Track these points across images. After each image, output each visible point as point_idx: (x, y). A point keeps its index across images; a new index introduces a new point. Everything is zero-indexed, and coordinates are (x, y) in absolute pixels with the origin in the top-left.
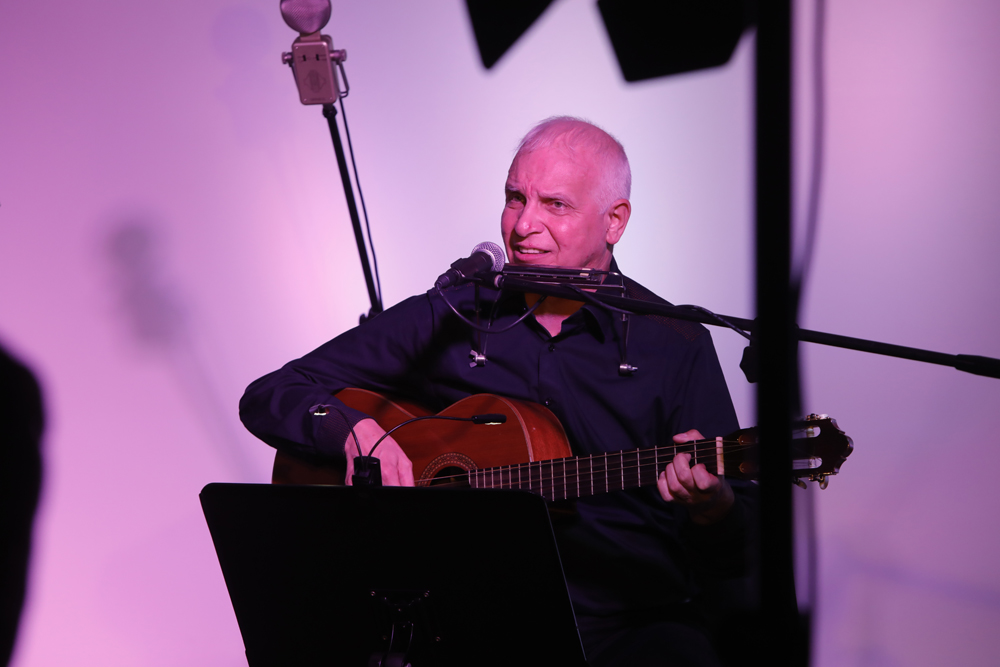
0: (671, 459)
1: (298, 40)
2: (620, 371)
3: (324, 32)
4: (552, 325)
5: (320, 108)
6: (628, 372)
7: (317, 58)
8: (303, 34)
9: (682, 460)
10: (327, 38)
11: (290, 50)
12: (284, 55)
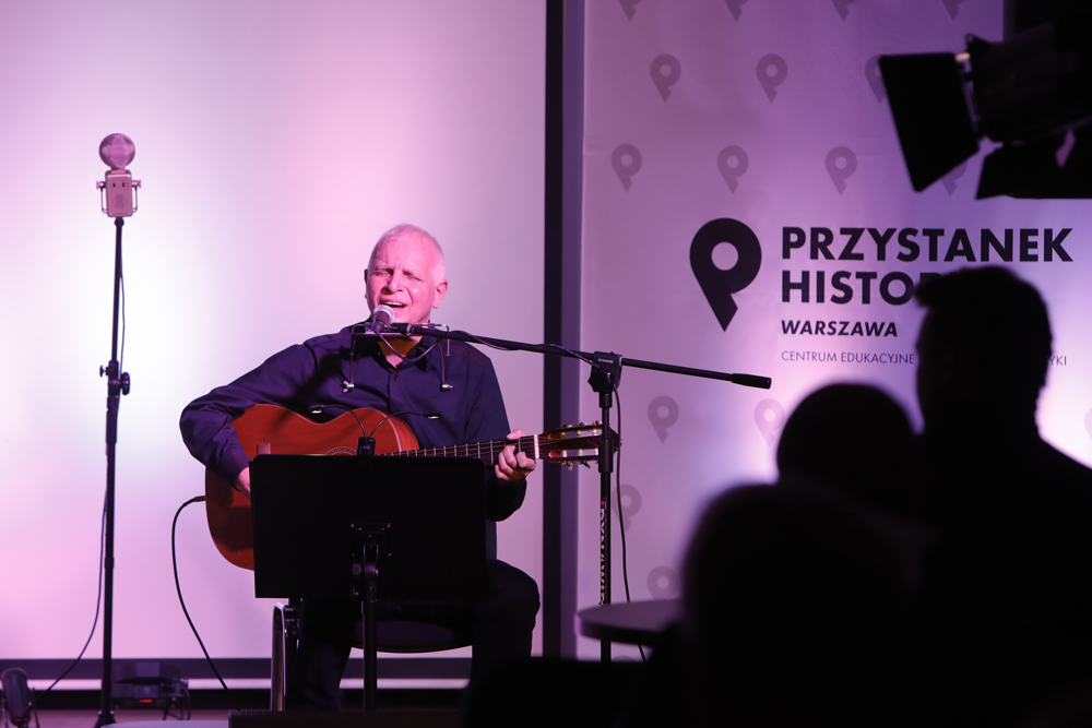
0: (502, 449)
1: (108, 173)
2: (443, 390)
3: (127, 168)
4: (394, 360)
5: (113, 219)
6: (448, 389)
7: (123, 185)
8: (114, 168)
9: (510, 449)
10: (128, 172)
11: (104, 180)
12: (98, 183)
